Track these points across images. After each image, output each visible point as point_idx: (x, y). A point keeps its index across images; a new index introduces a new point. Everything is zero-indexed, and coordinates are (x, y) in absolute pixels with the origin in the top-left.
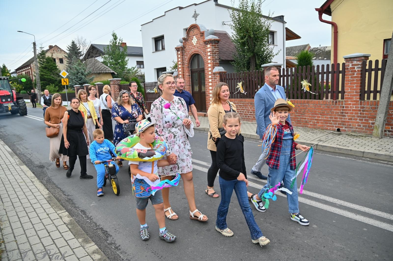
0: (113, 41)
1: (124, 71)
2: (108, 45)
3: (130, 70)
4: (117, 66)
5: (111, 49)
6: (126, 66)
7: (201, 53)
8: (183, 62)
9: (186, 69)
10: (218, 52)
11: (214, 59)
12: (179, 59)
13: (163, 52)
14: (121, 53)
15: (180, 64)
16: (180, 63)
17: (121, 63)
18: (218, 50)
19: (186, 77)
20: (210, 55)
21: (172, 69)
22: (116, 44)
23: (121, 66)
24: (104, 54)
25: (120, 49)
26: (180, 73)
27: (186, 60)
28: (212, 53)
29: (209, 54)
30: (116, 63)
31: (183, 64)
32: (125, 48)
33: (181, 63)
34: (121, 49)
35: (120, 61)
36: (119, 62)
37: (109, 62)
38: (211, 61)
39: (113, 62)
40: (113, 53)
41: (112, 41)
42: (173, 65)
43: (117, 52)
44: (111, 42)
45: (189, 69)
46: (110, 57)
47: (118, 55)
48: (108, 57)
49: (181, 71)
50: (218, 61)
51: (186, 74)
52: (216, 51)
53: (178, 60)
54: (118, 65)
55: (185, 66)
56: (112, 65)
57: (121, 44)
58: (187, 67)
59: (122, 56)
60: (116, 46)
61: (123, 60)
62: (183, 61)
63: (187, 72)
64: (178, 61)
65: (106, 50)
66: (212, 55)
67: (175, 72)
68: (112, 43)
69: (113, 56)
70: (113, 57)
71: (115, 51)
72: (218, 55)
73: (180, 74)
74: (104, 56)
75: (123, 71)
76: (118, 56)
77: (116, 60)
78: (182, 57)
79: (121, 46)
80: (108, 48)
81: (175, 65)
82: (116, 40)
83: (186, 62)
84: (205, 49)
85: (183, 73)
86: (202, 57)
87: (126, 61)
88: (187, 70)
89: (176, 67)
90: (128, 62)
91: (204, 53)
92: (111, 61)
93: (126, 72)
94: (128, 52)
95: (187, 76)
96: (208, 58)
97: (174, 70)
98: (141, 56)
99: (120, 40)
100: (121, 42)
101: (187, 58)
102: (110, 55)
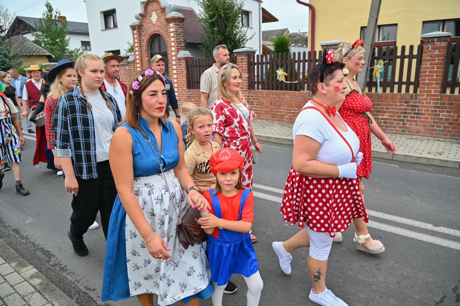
0: (48, 14)
1: (65, 53)
2: (41, 19)
3: (72, 52)
4: (54, 47)
5: (45, 24)
6: (67, 48)
7: (163, 34)
8: (141, 44)
9: (145, 52)
10: (183, 33)
11: (178, 41)
12: (136, 40)
13: (115, 30)
14: (59, 30)
15: (137, 47)
16: (136, 45)
17: (60, 43)
18: (183, 30)
19: (145, 63)
20: (173, 37)
21: (127, 52)
22: (52, 18)
23: (60, 46)
24: (35, 30)
25: (57, 25)
26: (137, 57)
27: (144, 42)
28: (176, 34)
29: (172, 35)
30: (53, 43)
31: (140, 46)
32: (65, 24)
33: (138, 45)
34: (59, 25)
35: (58, 40)
36: (57, 42)
37: (42, 41)
38: (175, 44)
39: (49, 42)
40: (48, 30)
41: (46, 14)
42: (128, 47)
43: (54, 28)
44: (44, 15)
45: (148, 52)
46: (44, 34)
47: (54, 32)
48: (42, 34)
49: (138, 55)
50: (183, 44)
51: (145, 59)
52: (181, 32)
53: (134, 41)
54: (56, 45)
55: (143, 48)
56: (48, 46)
57: (59, 17)
58: (146, 50)
59: (61, 34)
60: (52, 20)
61: (63, 40)
62: (141, 42)
63: (146, 57)
64: (135, 43)
65: (38, 24)
66: (176, 37)
67: (130, 57)
68: (46, 15)
69: (48, 33)
70: (48, 35)
71: (51, 26)
72: (183, 37)
73: (137, 59)
74: (36, 32)
75: (63, 53)
76: (56, 34)
77: (52, 39)
78: (139, 38)
79: (58, 21)
80: (41, 22)
81: (130, 47)
82: (51, 13)
83: (144, 44)
84: (168, 29)
85: (141, 57)
86: (163, 38)
87: (66, 40)
88: (146, 55)
89: (132, 50)
90: (70, 42)
91: (166, 34)
92: (46, 40)
93: (67, 55)
94: (69, 28)
95: (146, 61)
96: (171, 40)
97: (130, 54)
98: (87, 34)
99: (57, 13)
100: (58, 15)
101: (145, 39)
102: (43, 32)
